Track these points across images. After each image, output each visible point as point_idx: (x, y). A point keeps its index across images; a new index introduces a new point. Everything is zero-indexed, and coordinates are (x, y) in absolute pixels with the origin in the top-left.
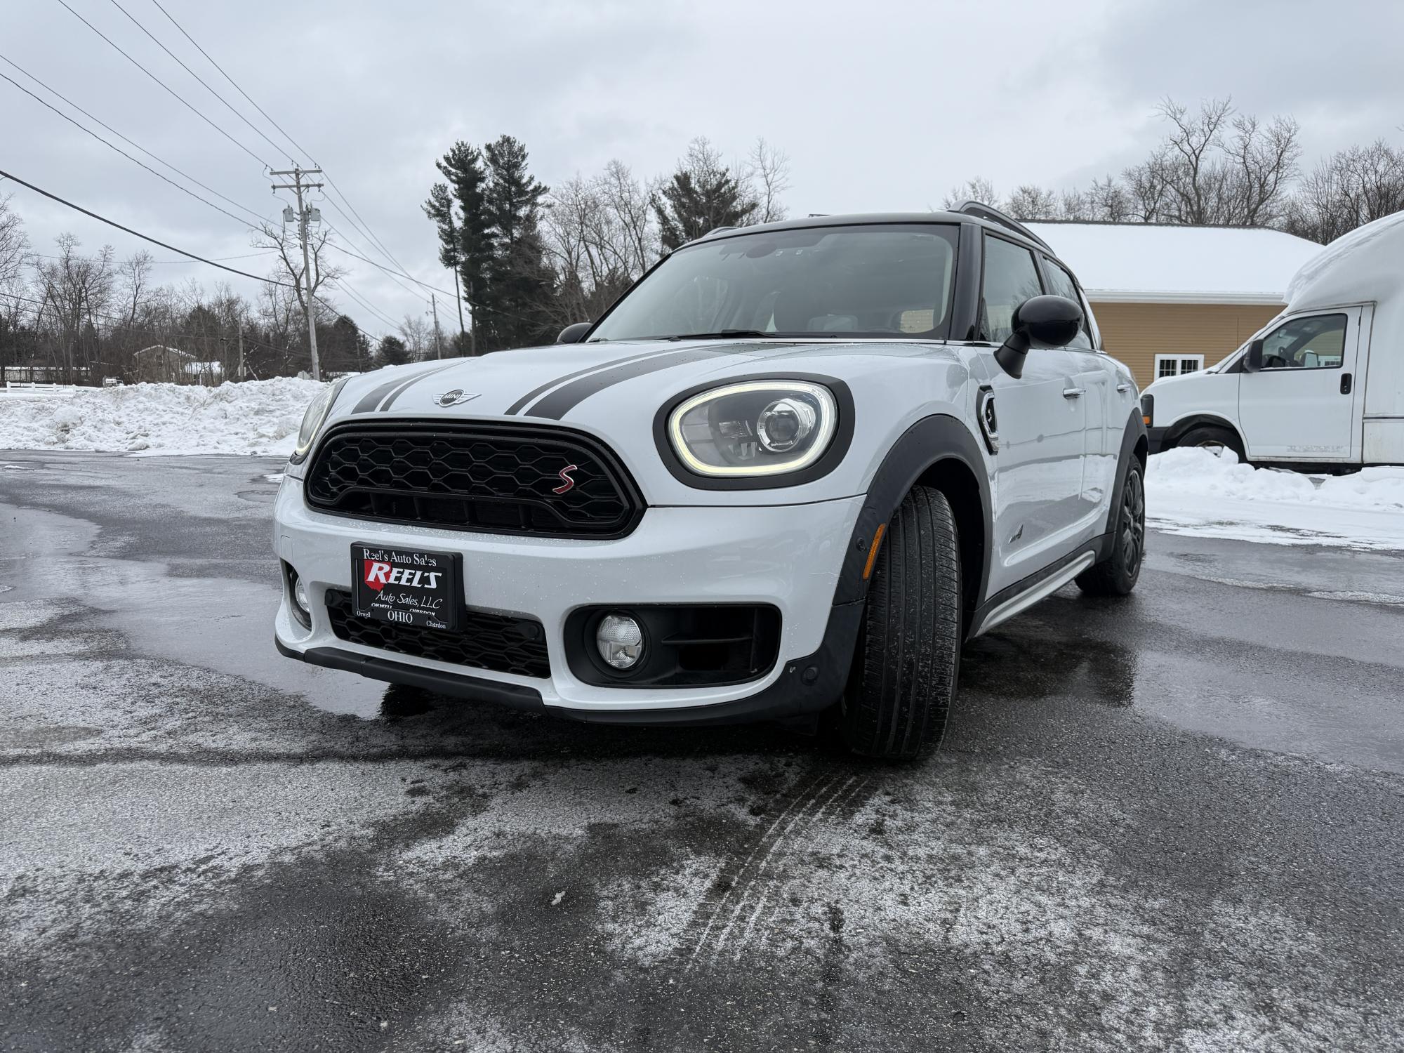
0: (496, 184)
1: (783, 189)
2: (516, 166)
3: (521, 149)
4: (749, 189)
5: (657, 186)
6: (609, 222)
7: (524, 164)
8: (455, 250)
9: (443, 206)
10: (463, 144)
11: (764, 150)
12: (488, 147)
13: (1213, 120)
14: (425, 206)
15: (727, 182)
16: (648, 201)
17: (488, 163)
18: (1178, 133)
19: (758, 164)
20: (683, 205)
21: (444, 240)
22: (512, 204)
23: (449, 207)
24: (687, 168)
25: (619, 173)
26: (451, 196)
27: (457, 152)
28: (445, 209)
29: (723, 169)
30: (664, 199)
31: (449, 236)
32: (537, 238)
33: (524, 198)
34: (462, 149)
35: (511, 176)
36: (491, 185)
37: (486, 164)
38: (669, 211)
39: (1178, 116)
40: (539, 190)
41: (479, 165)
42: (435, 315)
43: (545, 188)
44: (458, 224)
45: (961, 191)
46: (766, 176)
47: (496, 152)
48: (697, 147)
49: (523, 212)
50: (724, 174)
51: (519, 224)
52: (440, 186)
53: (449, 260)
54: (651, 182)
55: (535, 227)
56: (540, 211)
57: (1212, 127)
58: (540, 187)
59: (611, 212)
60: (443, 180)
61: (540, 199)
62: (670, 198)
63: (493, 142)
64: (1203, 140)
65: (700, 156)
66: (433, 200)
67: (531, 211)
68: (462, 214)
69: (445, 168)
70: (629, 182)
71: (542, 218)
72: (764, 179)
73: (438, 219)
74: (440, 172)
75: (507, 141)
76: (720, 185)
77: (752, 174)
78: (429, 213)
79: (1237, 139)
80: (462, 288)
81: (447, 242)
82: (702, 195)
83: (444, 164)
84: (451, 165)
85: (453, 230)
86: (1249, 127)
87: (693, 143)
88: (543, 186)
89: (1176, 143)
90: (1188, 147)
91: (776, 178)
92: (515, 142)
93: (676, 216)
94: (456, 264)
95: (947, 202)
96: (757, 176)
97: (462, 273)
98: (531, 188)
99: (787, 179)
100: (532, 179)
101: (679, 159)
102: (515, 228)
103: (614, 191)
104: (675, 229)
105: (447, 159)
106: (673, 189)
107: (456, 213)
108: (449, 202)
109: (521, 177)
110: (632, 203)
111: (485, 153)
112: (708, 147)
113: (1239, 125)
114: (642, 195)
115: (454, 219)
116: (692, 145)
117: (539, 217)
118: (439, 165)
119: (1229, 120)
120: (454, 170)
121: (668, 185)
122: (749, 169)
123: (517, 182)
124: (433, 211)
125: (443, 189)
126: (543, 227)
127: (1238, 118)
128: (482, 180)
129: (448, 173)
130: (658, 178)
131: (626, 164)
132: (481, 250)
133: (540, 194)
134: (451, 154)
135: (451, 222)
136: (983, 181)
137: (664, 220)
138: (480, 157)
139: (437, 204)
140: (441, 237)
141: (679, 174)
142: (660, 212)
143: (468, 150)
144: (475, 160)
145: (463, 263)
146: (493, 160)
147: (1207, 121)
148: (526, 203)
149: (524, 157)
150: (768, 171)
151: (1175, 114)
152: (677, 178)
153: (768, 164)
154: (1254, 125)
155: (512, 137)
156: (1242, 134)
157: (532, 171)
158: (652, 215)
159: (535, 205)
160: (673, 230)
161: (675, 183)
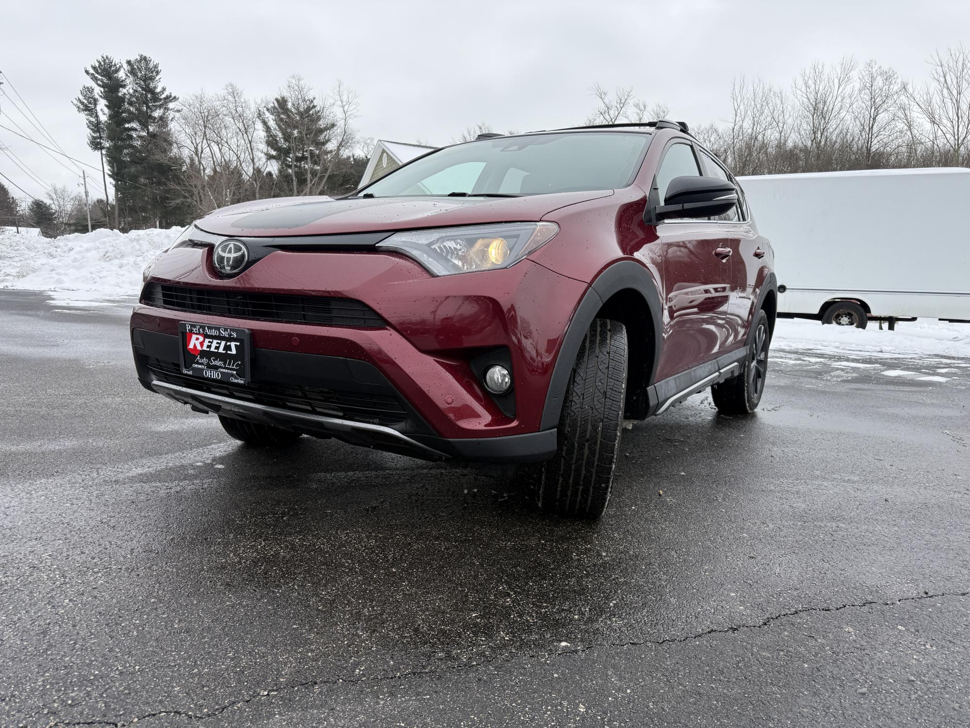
0: (136, 91)
1: (355, 117)
2: (152, 79)
3: (156, 67)
4: (331, 115)
5: (263, 105)
6: (226, 127)
7: (157, 78)
8: (101, 138)
9: (90, 103)
10: (107, 58)
11: (342, 89)
12: (129, 62)
13: (623, 101)
14: (75, 102)
15: (314, 107)
16: (256, 116)
17: (129, 75)
18: (603, 108)
19: (337, 97)
20: (281, 120)
21: (91, 129)
22: (148, 107)
23: (95, 105)
24: (286, 94)
25: (234, 93)
26: (97, 97)
27: (102, 63)
28: (92, 106)
29: (312, 98)
30: (268, 114)
31: (96, 127)
32: (168, 133)
33: (158, 104)
34: (107, 61)
35: (148, 86)
36: (131, 91)
37: (127, 75)
38: (272, 124)
39: (603, 96)
40: (169, 99)
41: (121, 75)
42: (85, 186)
43: (175, 98)
44: (103, 118)
45: (473, 130)
46: (343, 107)
47: (135, 67)
48: (294, 81)
49: (157, 114)
50: (312, 102)
51: (154, 123)
52: (88, 88)
53: (96, 145)
54: (259, 102)
55: (167, 126)
56: (171, 114)
57: (622, 105)
58: (170, 96)
59: (228, 120)
60: (91, 83)
61: (171, 105)
62: (272, 114)
63: (133, 59)
64: (617, 113)
65: (296, 88)
66: (81, 98)
67: (164, 114)
68: (106, 110)
69: (92, 74)
70: (242, 100)
71: (172, 120)
72: (342, 108)
73: (87, 113)
74: (88, 78)
75: (144, 59)
76: (309, 109)
77: (334, 104)
78: (79, 107)
79: (635, 115)
80: (107, 168)
81: (94, 132)
82: (296, 114)
83: (92, 71)
84: (98, 73)
85: (99, 122)
86: (642, 107)
87: (290, 78)
88: (173, 96)
89: (601, 113)
90: (608, 117)
91: (350, 109)
92: (150, 61)
93: (277, 127)
94: (102, 148)
95: (464, 136)
96: (337, 106)
97: (107, 155)
98: (163, 96)
99: (358, 110)
100: (164, 89)
101: (280, 88)
102: (151, 125)
103: (231, 105)
104: (276, 136)
105: (94, 68)
106: (274, 108)
107: (102, 110)
108: (96, 101)
109: (155, 88)
110: (244, 115)
111: (125, 66)
112: (302, 82)
113: (637, 106)
114: (252, 111)
115: (100, 114)
116: (290, 80)
117: (170, 118)
118: (87, 72)
119: (631, 102)
120: (100, 77)
121: (271, 105)
122: (332, 101)
123: (152, 91)
124: (81, 107)
125: (91, 90)
126: (173, 126)
127: (637, 101)
128: (124, 86)
129: (95, 79)
130: (264, 100)
131: (239, 87)
132: (123, 140)
133: (171, 101)
134: (97, 64)
135: (97, 116)
136: (486, 125)
137: (268, 129)
138: (122, 69)
139: (85, 102)
140: (88, 127)
141: (279, 98)
142: (265, 123)
143: (112, 63)
144: (117, 71)
145: (108, 148)
146: (133, 72)
147: (619, 102)
148: (160, 107)
149: (158, 73)
150: (345, 103)
151: (601, 94)
152: (277, 100)
153: (345, 98)
154: (645, 107)
155: (148, 56)
156: (638, 111)
157: (164, 83)
158: (259, 125)
159: (167, 109)
160: (274, 137)
161: (276, 104)
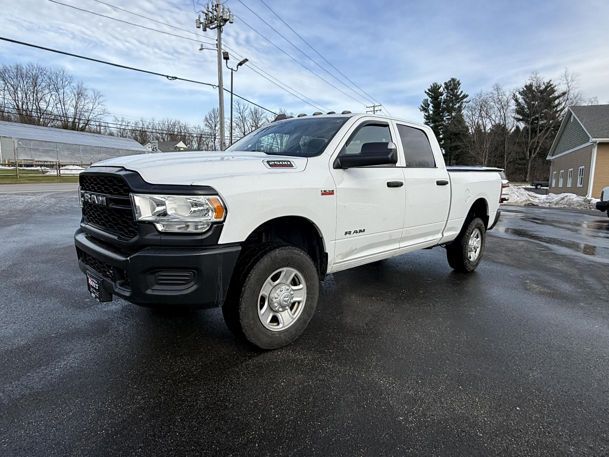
0: (447, 96)
1: (576, 88)
2: (456, 88)
3: (458, 82)
4: (560, 88)
5: (516, 91)
6: (490, 108)
7: (459, 87)
9: (426, 106)
10: (435, 83)
11: (568, 73)
12: (445, 83)
14: (420, 107)
15: (551, 85)
16: (511, 97)
19: (564, 79)
20: (528, 97)
22: (453, 103)
23: (428, 107)
24: (531, 82)
25: (498, 89)
26: (429, 103)
27: (433, 86)
28: (426, 108)
29: (549, 81)
30: (519, 96)
31: (428, 117)
32: (461, 115)
33: (458, 100)
34: (435, 85)
35: (453, 92)
36: (445, 97)
37: (444, 89)
38: (521, 100)
40: (465, 96)
41: (441, 90)
44: (431, 112)
46: (568, 84)
47: (448, 84)
48: (533, 76)
49: (457, 106)
50: (549, 83)
51: (455, 111)
55: (461, 111)
56: (464, 104)
60: (427, 97)
61: (464, 100)
62: (522, 95)
63: (447, 81)
65: (535, 78)
66: (423, 105)
67: (460, 105)
68: (432, 108)
70: (502, 92)
72: (567, 85)
73: (424, 111)
74: (426, 94)
75: (453, 80)
76: (547, 87)
77: (561, 83)
81: (427, 119)
82: (538, 92)
83: (428, 91)
84: (430, 92)
85: (429, 115)
87: (531, 74)
91: (573, 84)
92: (456, 80)
93: (524, 102)
96: (563, 83)
98: (461, 96)
99: (579, 84)
100: (462, 92)
102: (453, 112)
103: (495, 96)
106: (523, 91)
107: (430, 109)
108: (429, 105)
109: (458, 92)
110: (503, 100)
111: (443, 85)
112: (538, 75)
114: (507, 96)
117: (463, 107)
118: (426, 92)
120: (431, 94)
121: (521, 90)
122: (560, 81)
123: (455, 95)
124: (422, 108)
125: (427, 100)
126: (464, 112)
128: (442, 95)
129: (428, 94)
131: (501, 85)
132: (439, 122)
133: (465, 98)
134: (431, 87)
135: (428, 112)
137: (518, 104)
138: (442, 87)
139: (424, 106)
140: (424, 118)
141: (527, 85)
142: (516, 100)
143: (437, 85)
144: (439, 88)
146: (446, 88)
148: (459, 102)
149: (459, 85)
150: (569, 81)
153: (569, 79)
155: (455, 78)
157: (462, 89)
158: (513, 102)
159: (462, 103)
160: (523, 108)
161: (525, 89)
